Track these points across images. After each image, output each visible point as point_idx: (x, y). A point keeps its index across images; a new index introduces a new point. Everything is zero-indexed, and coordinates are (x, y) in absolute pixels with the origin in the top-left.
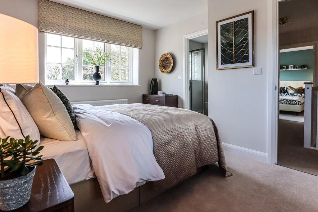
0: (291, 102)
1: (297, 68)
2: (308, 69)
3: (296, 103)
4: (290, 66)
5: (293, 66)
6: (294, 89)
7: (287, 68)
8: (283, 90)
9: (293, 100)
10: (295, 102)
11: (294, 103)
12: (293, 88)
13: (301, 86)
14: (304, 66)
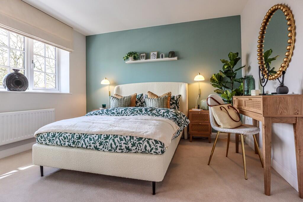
0: (133, 145)
1: (162, 57)
2: (178, 59)
3: (148, 148)
4: (152, 53)
5: (156, 53)
6: (157, 97)
7: (148, 57)
8: (140, 101)
9: (141, 138)
10: (146, 143)
11: (143, 147)
12: (155, 95)
13: (169, 92)
14: (172, 54)
